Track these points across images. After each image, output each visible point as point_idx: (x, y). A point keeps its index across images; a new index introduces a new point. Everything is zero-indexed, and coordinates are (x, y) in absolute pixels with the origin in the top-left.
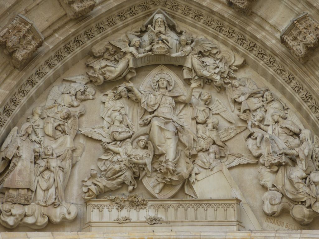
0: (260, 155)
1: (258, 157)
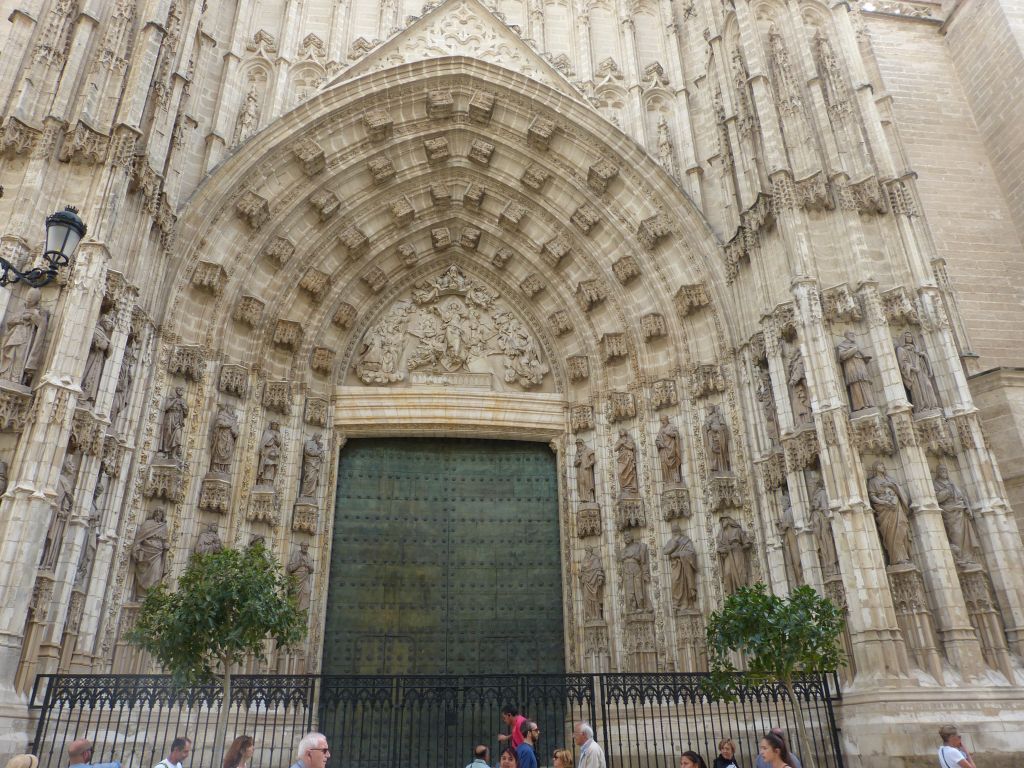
1: (504, 350)
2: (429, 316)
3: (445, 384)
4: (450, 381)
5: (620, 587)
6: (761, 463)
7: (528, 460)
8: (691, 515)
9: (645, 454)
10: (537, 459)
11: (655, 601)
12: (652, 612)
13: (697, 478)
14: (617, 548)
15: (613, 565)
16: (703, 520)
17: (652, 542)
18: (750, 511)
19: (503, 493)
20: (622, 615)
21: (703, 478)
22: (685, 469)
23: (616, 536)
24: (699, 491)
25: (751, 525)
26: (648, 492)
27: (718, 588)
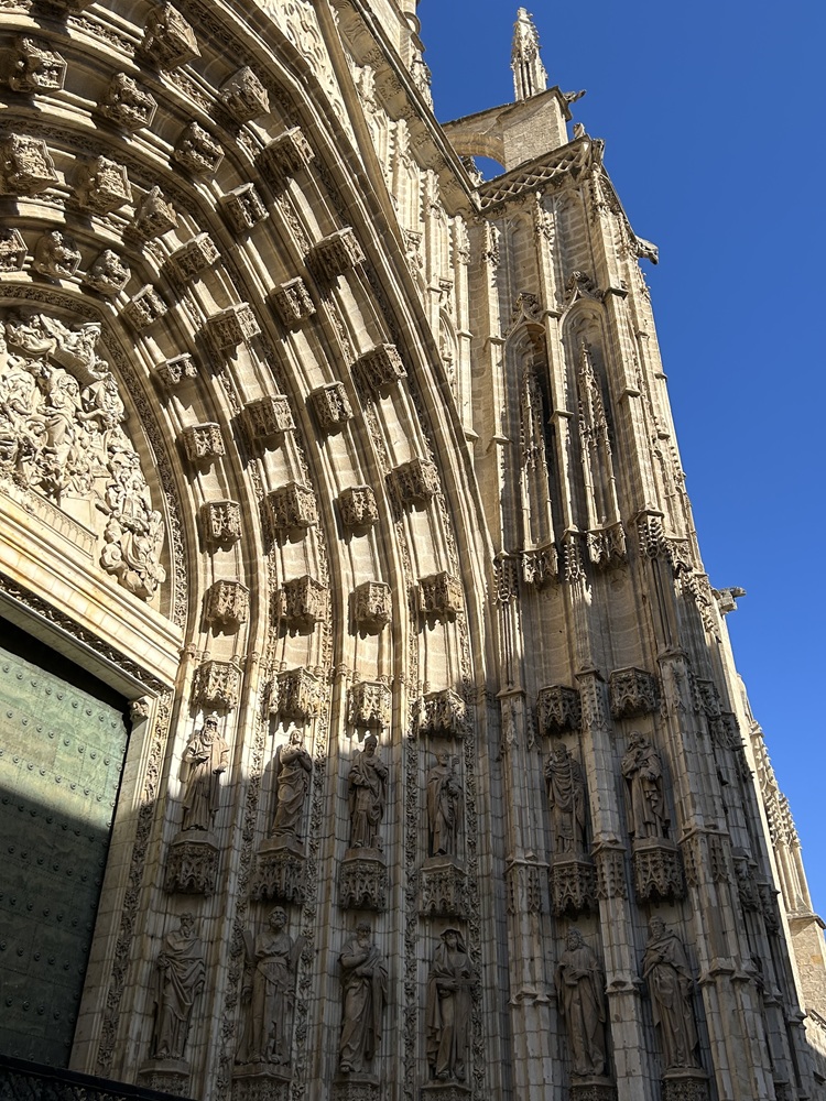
0: (117, 508)
1: (113, 509)
2: (27, 376)
3: (28, 509)
4: (34, 506)
5: (229, 1006)
6: (526, 866)
7: (89, 713)
8: (385, 911)
9: (319, 785)
10: (101, 719)
11: (294, 1045)
12: (288, 1064)
13: (402, 855)
14: (238, 931)
15: (225, 960)
16: (402, 924)
17: (308, 937)
18: (477, 931)
19: (38, 756)
20: (224, 1060)
21: (411, 857)
22: (384, 831)
23: (240, 909)
24: (402, 876)
25: (475, 954)
26: (313, 849)
27: (410, 1045)
